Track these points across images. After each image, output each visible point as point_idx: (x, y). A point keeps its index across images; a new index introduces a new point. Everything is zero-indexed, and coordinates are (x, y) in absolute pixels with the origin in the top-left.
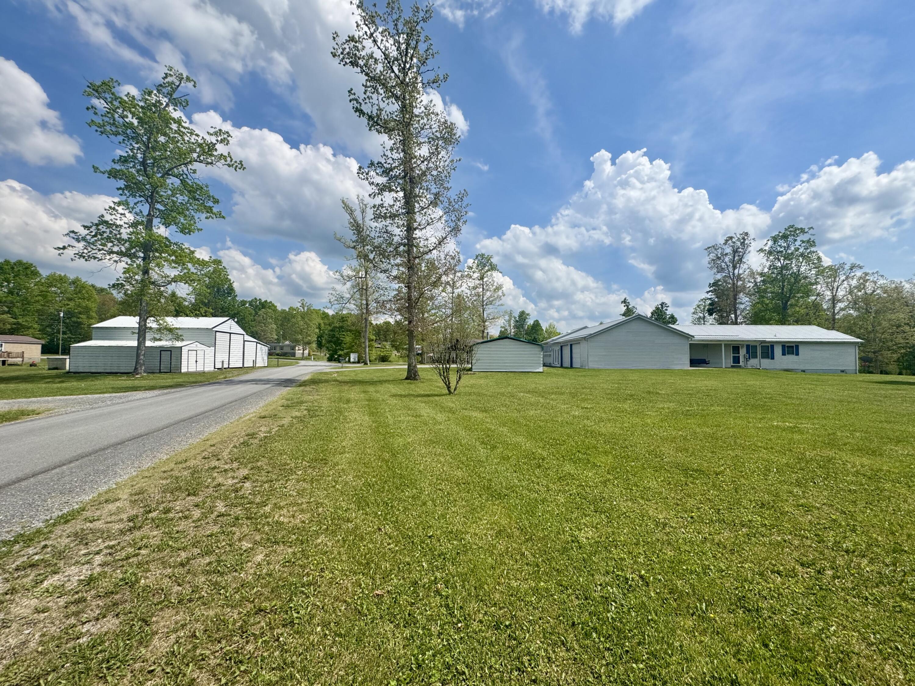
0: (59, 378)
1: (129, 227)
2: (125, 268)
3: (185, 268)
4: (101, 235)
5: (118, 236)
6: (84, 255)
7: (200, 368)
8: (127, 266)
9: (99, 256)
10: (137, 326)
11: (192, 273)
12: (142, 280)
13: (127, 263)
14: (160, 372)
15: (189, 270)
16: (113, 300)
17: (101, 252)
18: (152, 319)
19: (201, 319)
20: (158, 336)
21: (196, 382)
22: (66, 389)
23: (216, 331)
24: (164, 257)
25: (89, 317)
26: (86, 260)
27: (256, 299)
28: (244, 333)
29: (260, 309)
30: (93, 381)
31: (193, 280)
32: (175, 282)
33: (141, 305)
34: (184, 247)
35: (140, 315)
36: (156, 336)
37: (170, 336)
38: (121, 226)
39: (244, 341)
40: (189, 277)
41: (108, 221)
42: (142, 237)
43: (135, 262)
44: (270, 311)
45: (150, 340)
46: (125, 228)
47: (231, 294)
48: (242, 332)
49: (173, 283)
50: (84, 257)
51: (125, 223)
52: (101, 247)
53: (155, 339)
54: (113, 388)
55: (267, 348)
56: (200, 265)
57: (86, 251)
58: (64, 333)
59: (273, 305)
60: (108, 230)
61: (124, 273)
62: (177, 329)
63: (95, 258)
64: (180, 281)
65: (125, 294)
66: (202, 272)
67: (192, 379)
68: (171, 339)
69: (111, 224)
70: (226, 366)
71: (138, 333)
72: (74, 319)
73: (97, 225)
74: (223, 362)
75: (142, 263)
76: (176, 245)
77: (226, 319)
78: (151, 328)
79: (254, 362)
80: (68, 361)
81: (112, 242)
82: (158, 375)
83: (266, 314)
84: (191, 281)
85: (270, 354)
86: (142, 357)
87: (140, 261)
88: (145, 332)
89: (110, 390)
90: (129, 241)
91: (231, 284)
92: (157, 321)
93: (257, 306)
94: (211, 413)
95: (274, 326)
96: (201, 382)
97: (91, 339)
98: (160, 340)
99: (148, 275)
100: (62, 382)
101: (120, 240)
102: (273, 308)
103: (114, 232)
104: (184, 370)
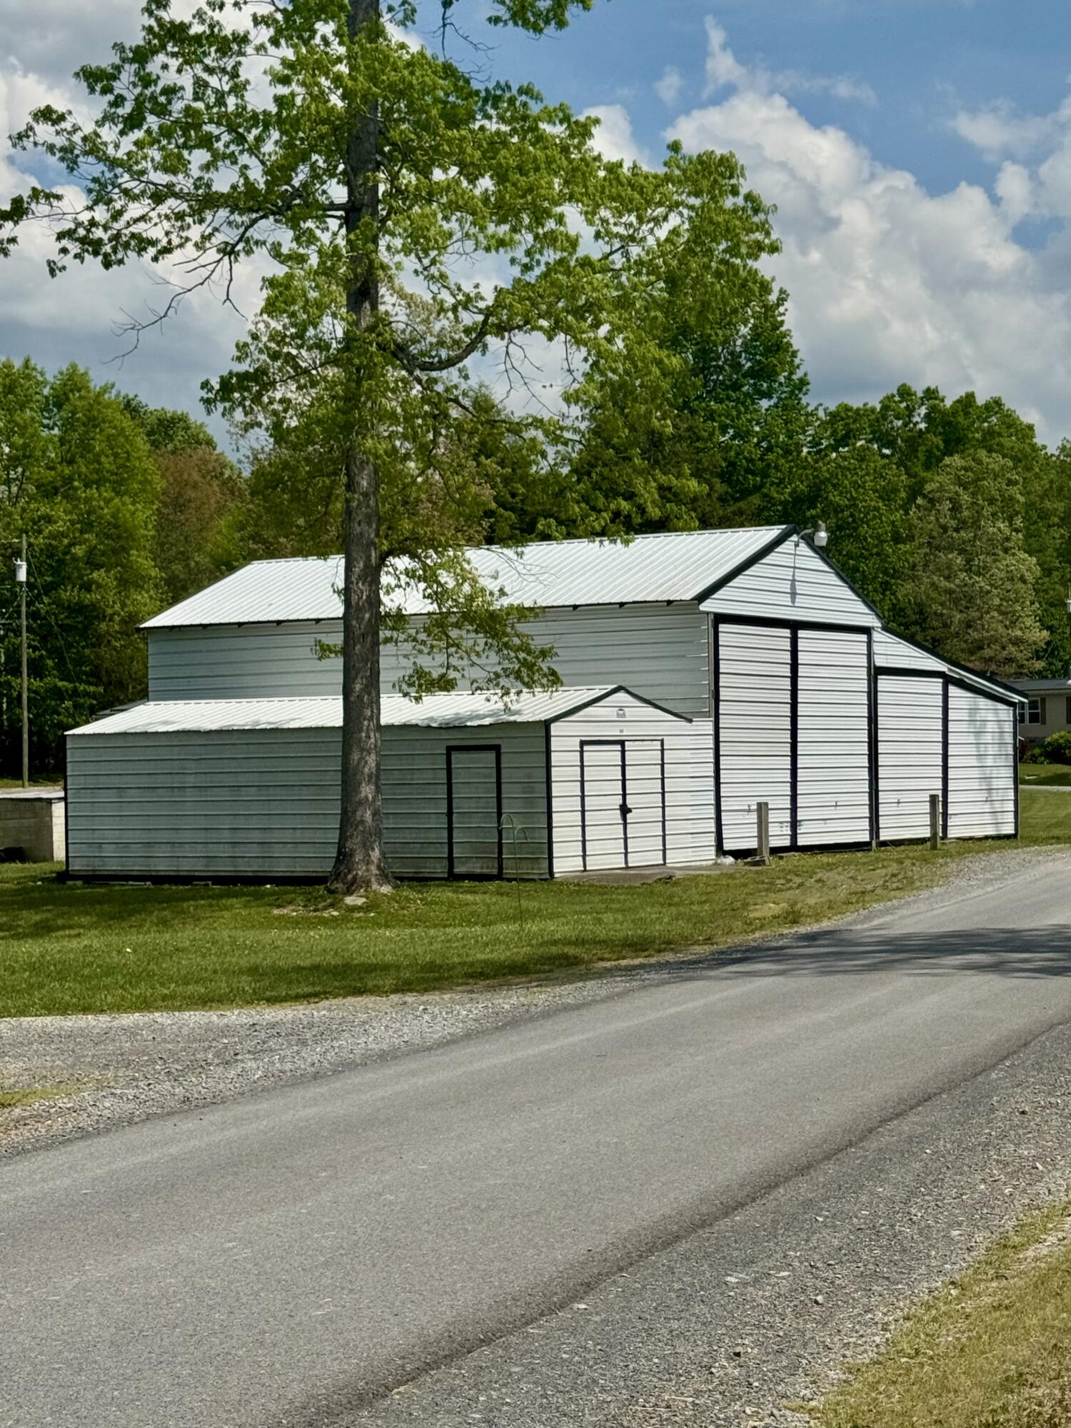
0: (31, 904)
1: (275, 42)
2: (271, 283)
3: (551, 239)
4: (162, 111)
5: (231, 102)
6: (98, 233)
7: (645, 854)
8: (280, 271)
9: (155, 232)
10: (336, 608)
11: (586, 263)
12: (349, 341)
13: (276, 252)
14: (453, 877)
15: (573, 243)
16: (217, 471)
17: (164, 209)
18: (403, 562)
19: (646, 544)
20: (433, 664)
21: (639, 946)
22: (63, 972)
23: (721, 618)
24: (447, 188)
25: (128, 582)
26: (107, 264)
27: (905, 392)
28: (870, 620)
29: (932, 462)
30: (164, 923)
31: (591, 307)
32: (501, 330)
33: (350, 486)
34: (535, 108)
35: (345, 545)
36: (425, 662)
37: (492, 661)
38: (243, 40)
39: (876, 673)
40: (574, 291)
41: (183, 27)
42: (337, 80)
43: (311, 239)
44: (995, 461)
45: (398, 687)
46: (260, 48)
47: (770, 375)
48: (860, 614)
49: (491, 340)
50: (96, 247)
51: (257, 21)
52: (161, 178)
53: (423, 683)
54: (253, 971)
55: (1006, 714)
56: (625, 206)
57: (101, 214)
58: (37, 669)
59: (1010, 422)
60: (186, 81)
61: (271, 308)
62: (523, 613)
63: (142, 244)
64: (528, 324)
65: (278, 432)
66: (635, 251)
67: (615, 925)
68: (494, 680)
69: (198, 39)
70: (778, 835)
71: (346, 651)
72: (68, 594)
73: (141, 56)
74: (762, 809)
75: (341, 242)
76: (496, 101)
77: (768, 534)
78: (399, 618)
79: (939, 805)
80: (58, 810)
81: (206, 142)
82: (446, 894)
83: (971, 484)
84: (579, 313)
85: (1023, 753)
86: (367, 791)
87: (332, 233)
88: (376, 644)
89: (246, 983)
90: (280, 121)
91: (769, 310)
92: (429, 576)
93: (915, 440)
94: (803, 1188)
95: (1027, 565)
96: (669, 944)
97: (141, 695)
98: (446, 685)
99: (374, 307)
100: (42, 930)
101: (238, 123)
102: (1010, 442)
103: (213, 81)
104: (566, 863)
